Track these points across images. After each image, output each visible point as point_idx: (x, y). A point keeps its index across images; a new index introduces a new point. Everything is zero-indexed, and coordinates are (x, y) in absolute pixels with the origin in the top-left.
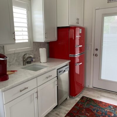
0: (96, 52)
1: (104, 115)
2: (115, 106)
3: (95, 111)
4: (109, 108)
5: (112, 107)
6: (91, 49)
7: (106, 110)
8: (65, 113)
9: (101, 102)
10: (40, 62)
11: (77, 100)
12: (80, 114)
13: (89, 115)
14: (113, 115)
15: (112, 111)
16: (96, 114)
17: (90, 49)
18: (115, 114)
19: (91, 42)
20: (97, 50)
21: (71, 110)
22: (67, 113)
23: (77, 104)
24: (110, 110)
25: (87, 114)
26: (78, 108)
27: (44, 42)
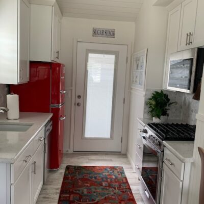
0: (78, 101)
1: (105, 179)
2: (111, 167)
3: (94, 179)
4: (106, 171)
5: (108, 169)
6: (72, 96)
7: (104, 174)
8: (57, 193)
9: (93, 167)
10: (7, 119)
11: (61, 173)
12: (78, 187)
13: (89, 185)
14: (114, 177)
15: (111, 173)
16: (96, 181)
17: (70, 96)
18: (115, 176)
19: (72, 86)
20: (79, 97)
21: (62, 187)
22: (59, 191)
23: (65, 178)
24: (108, 172)
25: (86, 184)
26: (71, 182)
27: (16, 84)
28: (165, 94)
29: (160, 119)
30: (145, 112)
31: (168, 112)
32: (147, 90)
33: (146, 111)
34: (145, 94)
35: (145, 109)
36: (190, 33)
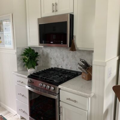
28: (33, 50)
29: (35, 69)
30: (18, 67)
31: (38, 62)
32: (17, 48)
33: (19, 65)
34: (16, 52)
35: (18, 63)
36: (56, 3)
